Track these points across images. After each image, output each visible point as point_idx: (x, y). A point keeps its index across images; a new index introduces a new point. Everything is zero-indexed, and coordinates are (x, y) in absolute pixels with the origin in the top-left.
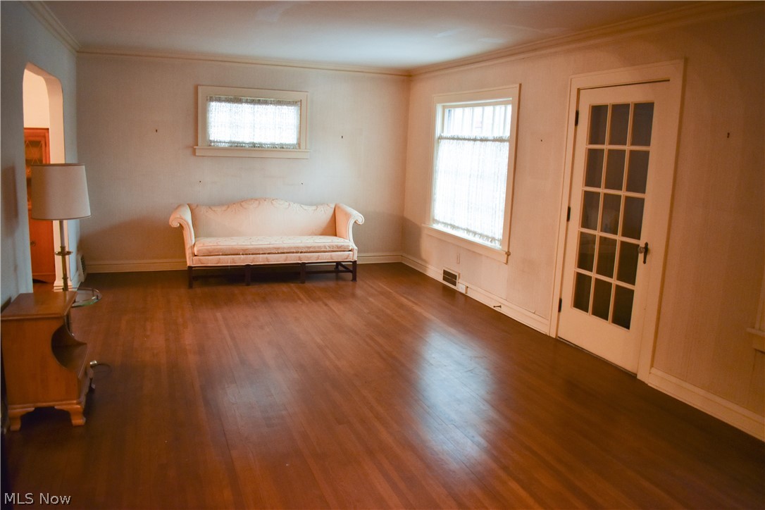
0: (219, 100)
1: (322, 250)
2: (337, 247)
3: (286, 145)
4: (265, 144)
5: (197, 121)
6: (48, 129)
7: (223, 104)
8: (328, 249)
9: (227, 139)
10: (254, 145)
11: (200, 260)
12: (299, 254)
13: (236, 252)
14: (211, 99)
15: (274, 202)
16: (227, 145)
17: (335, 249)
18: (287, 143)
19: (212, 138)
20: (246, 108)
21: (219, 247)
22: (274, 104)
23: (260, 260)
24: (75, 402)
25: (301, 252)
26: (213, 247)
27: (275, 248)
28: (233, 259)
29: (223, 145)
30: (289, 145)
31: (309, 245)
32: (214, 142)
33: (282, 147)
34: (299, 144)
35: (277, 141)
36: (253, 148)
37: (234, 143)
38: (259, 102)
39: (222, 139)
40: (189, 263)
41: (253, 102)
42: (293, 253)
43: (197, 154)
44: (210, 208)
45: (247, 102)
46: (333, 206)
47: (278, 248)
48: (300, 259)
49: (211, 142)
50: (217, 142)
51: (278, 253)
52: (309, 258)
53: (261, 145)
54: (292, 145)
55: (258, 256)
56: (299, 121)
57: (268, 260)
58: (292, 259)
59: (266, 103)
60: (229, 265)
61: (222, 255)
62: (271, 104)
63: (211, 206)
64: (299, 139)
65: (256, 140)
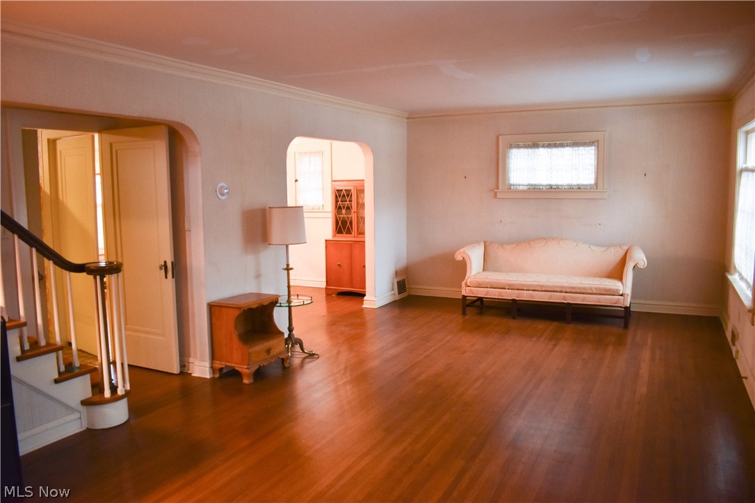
0: (518, 147)
1: (588, 291)
2: (605, 289)
3: (583, 185)
4: (561, 186)
5: (498, 166)
6: (363, 180)
7: (522, 150)
8: (595, 291)
9: (526, 182)
10: (551, 187)
11: (471, 290)
12: (563, 294)
13: (502, 287)
14: (511, 147)
15: (561, 242)
16: (525, 188)
17: (602, 292)
18: (584, 183)
19: (512, 182)
20: (542, 152)
21: (487, 280)
22: (570, 146)
23: (525, 296)
24: (246, 367)
25: (566, 292)
26: (483, 280)
27: (540, 286)
28: (500, 292)
29: (521, 188)
30: (587, 185)
31: (574, 286)
32: (514, 185)
33: (579, 187)
34: (596, 184)
35: (574, 182)
36: (550, 190)
37: (532, 185)
38: (555, 146)
39: (521, 183)
40: (464, 293)
41: (549, 146)
42: (557, 292)
43: (498, 197)
44: (502, 245)
45: (543, 146)
46: (626, 248)
47: (542, 286)
48: (564, 298)
49: (511, 185)
50: (516, 185)
51: (542, 291)
52: (574, 299)
53: (558, 187)
54: (591, 185)
55: (523, 291)
56: (596, 161)
57: (532, 297)
58: (556, 298)
59: (562, 146)
60: (496, 297)
61: (490, 288)
62: (567, 146)
63: (502, 244)
64: (597, 179)
65: (554, 182)
